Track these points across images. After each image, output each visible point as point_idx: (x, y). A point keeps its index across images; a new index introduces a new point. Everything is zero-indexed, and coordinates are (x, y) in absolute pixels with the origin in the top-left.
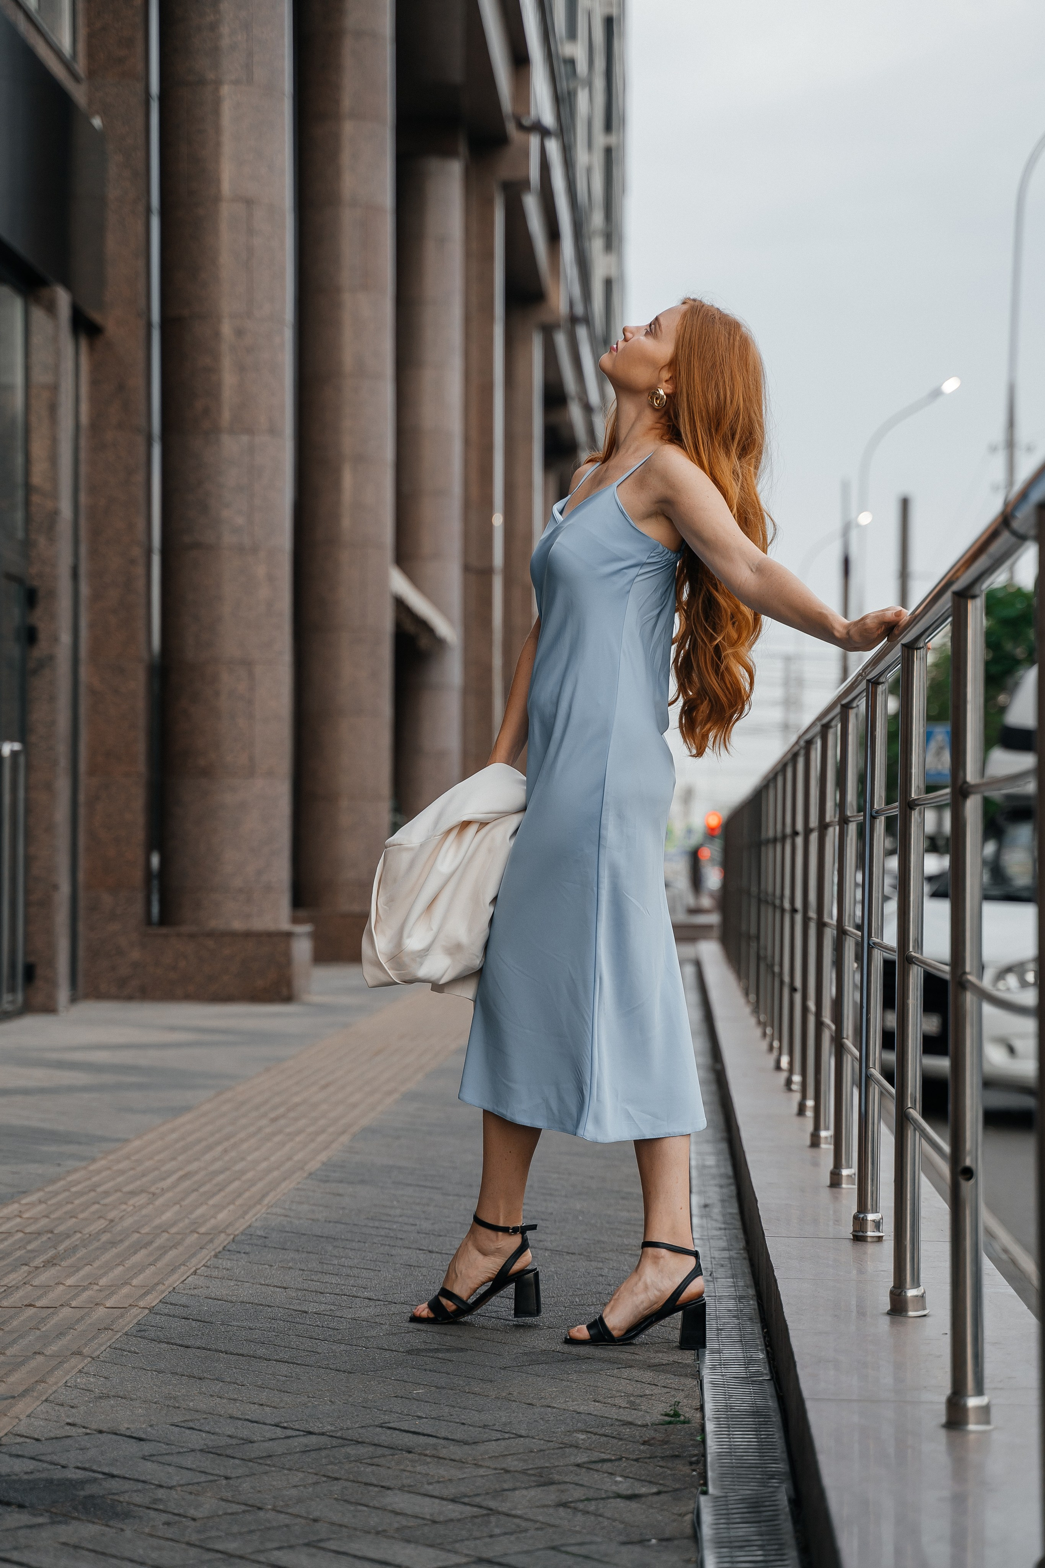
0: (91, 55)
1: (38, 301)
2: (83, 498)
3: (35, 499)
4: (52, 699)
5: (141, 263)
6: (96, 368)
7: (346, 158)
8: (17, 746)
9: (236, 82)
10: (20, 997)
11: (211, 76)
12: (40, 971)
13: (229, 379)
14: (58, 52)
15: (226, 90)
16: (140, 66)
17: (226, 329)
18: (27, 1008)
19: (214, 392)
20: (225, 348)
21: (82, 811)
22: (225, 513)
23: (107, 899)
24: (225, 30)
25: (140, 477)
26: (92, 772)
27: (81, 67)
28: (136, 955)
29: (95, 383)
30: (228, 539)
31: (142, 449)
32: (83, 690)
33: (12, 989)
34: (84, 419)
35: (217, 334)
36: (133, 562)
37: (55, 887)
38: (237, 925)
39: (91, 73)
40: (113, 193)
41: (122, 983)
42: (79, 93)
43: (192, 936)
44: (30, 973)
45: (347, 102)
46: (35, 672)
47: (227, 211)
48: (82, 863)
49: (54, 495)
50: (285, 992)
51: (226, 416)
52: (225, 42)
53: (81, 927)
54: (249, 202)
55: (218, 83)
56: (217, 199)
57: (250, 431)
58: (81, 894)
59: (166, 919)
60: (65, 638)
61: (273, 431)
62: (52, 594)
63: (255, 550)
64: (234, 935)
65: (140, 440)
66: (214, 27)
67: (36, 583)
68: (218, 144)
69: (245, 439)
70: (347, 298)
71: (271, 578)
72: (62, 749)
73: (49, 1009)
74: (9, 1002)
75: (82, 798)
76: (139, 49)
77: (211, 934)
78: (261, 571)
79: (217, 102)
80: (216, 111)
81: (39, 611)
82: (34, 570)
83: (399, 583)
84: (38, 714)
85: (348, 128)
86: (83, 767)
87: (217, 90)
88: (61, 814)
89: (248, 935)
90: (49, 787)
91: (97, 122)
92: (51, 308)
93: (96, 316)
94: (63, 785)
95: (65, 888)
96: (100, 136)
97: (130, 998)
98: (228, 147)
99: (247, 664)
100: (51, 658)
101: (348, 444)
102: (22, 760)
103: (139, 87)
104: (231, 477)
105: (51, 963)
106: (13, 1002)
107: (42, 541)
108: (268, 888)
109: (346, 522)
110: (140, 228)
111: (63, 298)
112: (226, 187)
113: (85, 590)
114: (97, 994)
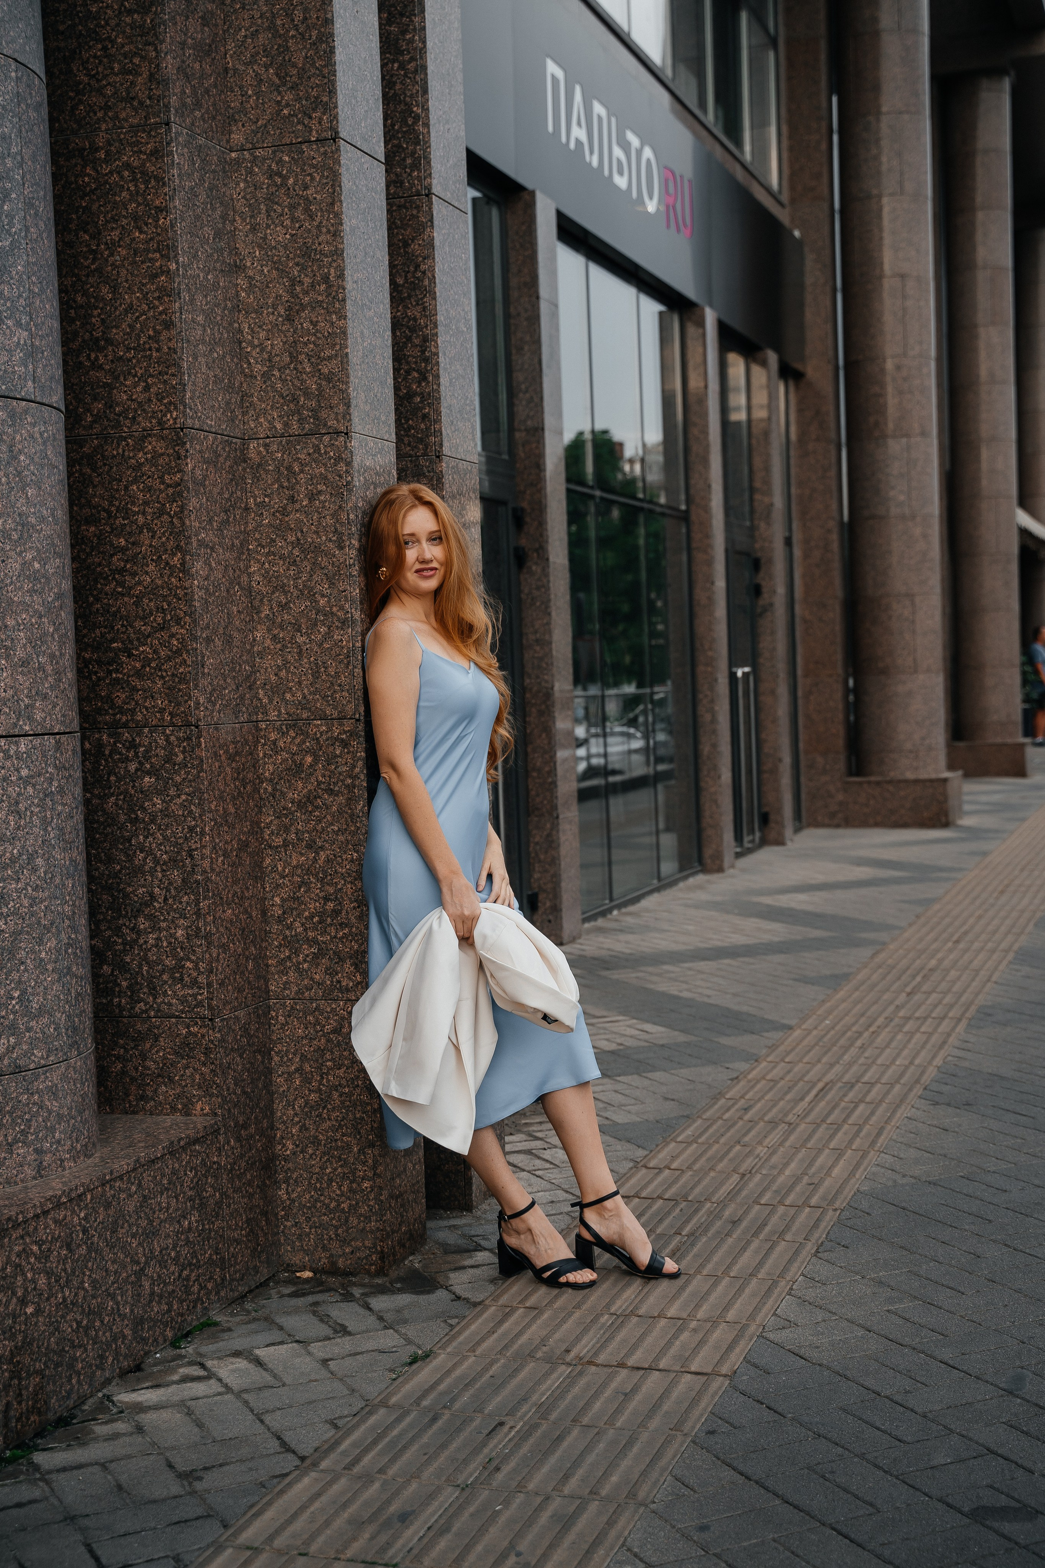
0: (792, 188)
1: (755, 361)
2: (793, 490)
3: (757, 497)
4: (773, 633)
5: (829, 327)
6: (800, 402)
7: (979, 236)
8: (747, 669)
9: (892, 195)
10: (758, 835)
11: (875, 192)
12: (772, 817)
13: (892, 401)
14: (768, 190)
15: (885, 200)
16: (826, 191)
17: (889, 365)
18: (764, 842)
19: (882, 410)
20: (888, 379)
21: (800, 702)
22: (892, 493)
23: (820, 760)
24: (884, 159)
25: (833, 473)
26: (806, 676)
27: (785, 198)
28: (840, 797)
29: (800, 411)
30: (894, 511)
31: (833, 453)
32: (798, 620)
33: (752, 831)
34: (793, 436)
35: (883, 370)
36: (829, 531)
37: (780, 760)
38: (910, 775)
39: (793, 201)
40: (809, 280)
41: (833, 815)
42: (783, 216)
43: (878, 783)
44: (765, 819)
45: (979, 199)
46: (761, 615)
47: (888, 284)
48: (802, 737)
49: (769, 493)
50: (943, 820)
51: (891, 425)
52: (884, 168)
53: (803, 779)
54: (903, 276)
55: (880, 196)
56: (881, 277)
57: (907, 436)
58: (802, 757)
59: (859, 773)
60: (781, 590)
61: (924, 434)
62: (770, 561)
63: (913, 517)
64: (906, 781)
65: (832, 448)
66: (877, 158)
67: (759, 554)
68: (881, 238)
69: (904, 440)
70: (982, 332)
71: (925, 536)
72: (781, 667)
73: (780, 842)
74: (750, 842)
75: (800, 693)
76: (825, 179)
77: (890, 782)
78: (917, 531)
79: (880, 210)
80: (880, 217)
81: (762, 574)
82: (757, 546)
83: (1024, 519)
84: (764, 643)
85: (980, 216)
86: (800, 672)
87: (880, 200)
88: (782, 710)
89: (916, 781)
90: (773, 692)
91: (797, 233)
92: (764, 364)
93: (798, 366)
94: (783, 690)
95: (787, 760)
96: (800, 243)
97: (838, 826)
98: (887, 240)
99: (910, 596)
100: (771, 605)
101: (984, 430)
102: (751, 679)
103: (826, 206)
104: (896, 468)
105: (779, 811)
106: (752, 841)
107: (763, 525)
108: (930, 749)
109: (984, 482)
110: (828, 303)
111: (772, 357)
112: (887, 268)
113: (797, 552)
114: (816, 824)
